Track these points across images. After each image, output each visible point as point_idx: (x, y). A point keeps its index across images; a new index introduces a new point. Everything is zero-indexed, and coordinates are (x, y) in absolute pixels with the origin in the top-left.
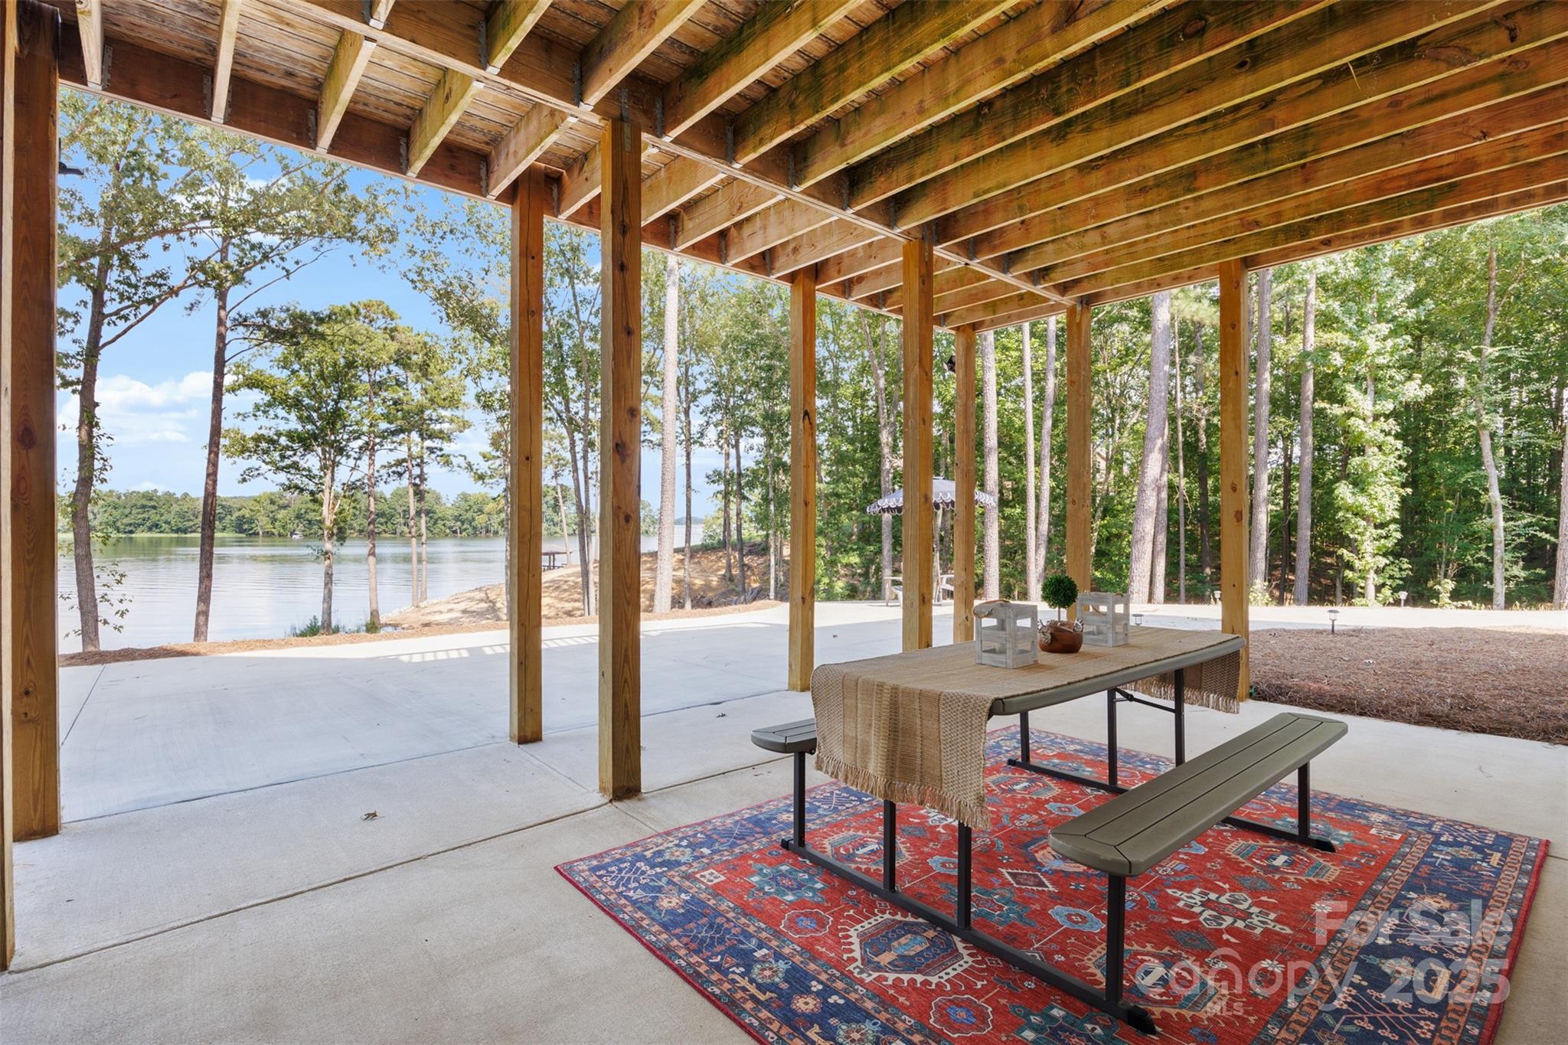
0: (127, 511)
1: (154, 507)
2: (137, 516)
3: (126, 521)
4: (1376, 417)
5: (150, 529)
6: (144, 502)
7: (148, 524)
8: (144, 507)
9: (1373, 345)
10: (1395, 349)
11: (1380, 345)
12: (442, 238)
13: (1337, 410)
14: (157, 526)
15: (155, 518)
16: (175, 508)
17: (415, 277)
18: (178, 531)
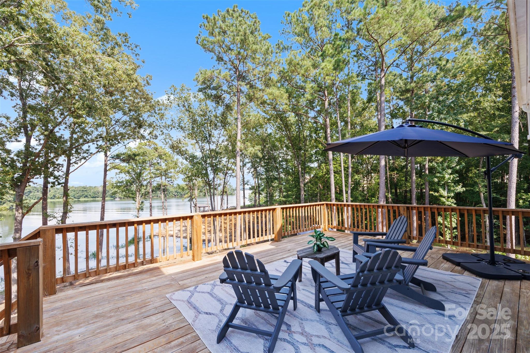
0: (78, 192)
1: (86, 191)
2: (81, 193)
3: (78, 195)
4: (448, 197)
5: (85, 197)
6: (83, 189)
7: (84, 196)
8: (83, 191)
9: (447, 176)
10: (454, 178)
11: (449, 176)
12: (171, 129)
13: (436, 194)
14: (87, 196)
15: (86, 194)
16: (92, 191)
17: (164, 141)
18: (93, 197)
